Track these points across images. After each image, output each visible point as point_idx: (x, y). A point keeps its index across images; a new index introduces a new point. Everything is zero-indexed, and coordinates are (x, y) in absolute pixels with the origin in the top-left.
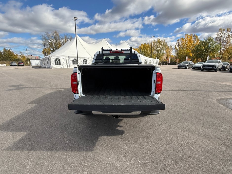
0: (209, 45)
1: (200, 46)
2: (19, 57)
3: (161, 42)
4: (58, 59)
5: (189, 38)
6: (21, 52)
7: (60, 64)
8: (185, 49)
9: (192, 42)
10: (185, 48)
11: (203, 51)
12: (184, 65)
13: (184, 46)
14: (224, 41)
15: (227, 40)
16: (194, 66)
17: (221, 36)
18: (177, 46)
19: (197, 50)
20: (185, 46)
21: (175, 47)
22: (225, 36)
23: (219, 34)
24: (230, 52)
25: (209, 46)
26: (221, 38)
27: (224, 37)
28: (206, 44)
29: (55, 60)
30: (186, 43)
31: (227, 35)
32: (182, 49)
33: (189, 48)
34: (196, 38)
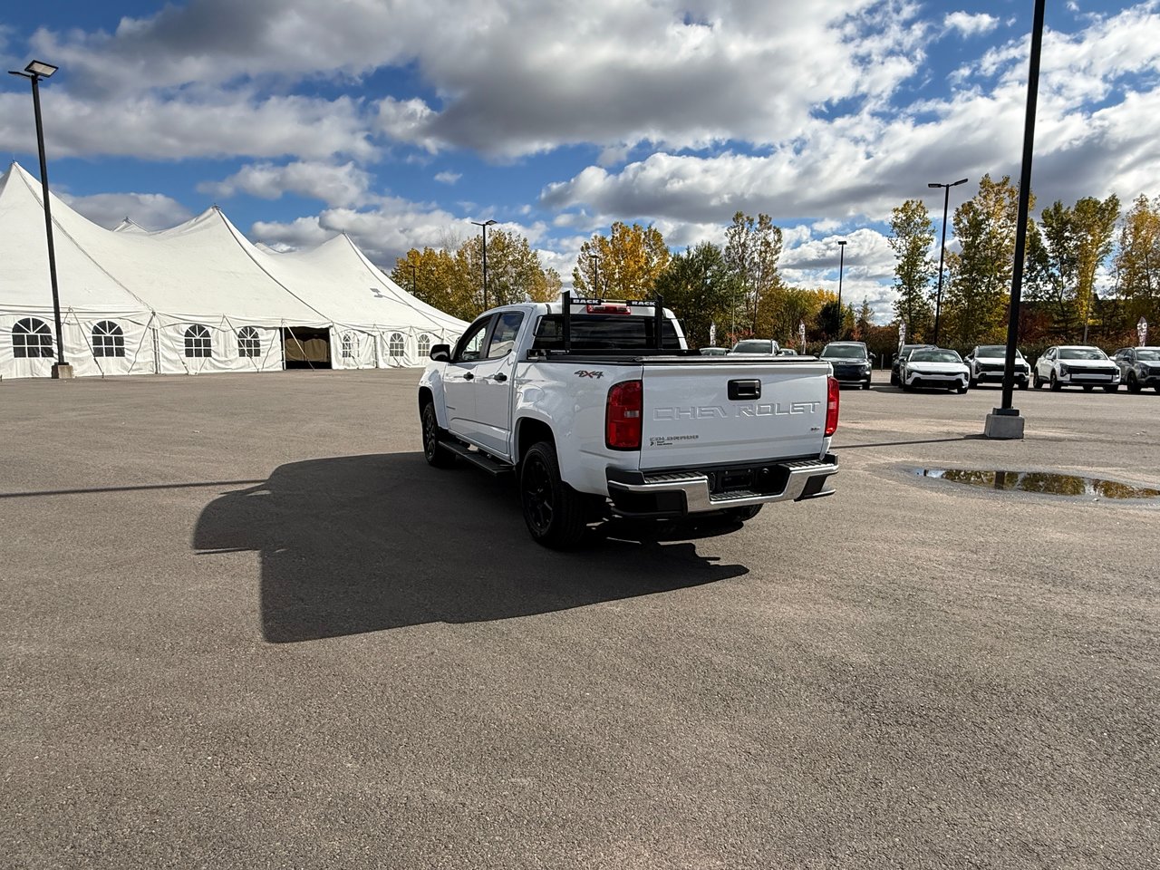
0: (707, 278)
1: (674, 278)
3: (508, 247)
5: (628, 239)
8: (617, 289)
9: (643, 261)
10: (618, 284)
11: (687, 300)
13: (610, 277)
14: (755, 263)
15: (764, 261)
17: (744, 244)
18: (581, 273)
19: (666, 294)
20: (617, 276)
21: (574, 275)
22: (755, 246)
23: (737, 236)
24: (776, 310)
25: (709, 281)
26: (743, 252)
27: (754, 249)
28: (696, 273)
30: (618, 262)
31: (762, 243)
32: (604, 287)
33: (632, 286)
34: (654, 245)
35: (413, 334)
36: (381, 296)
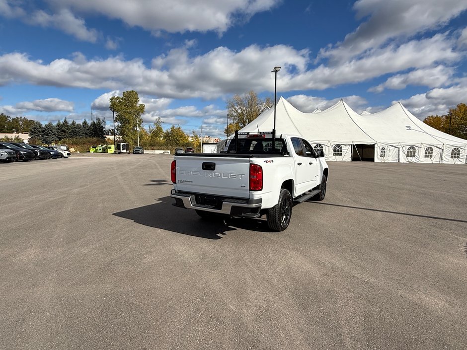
2: (190, 140)
6: (194, 132)
35: (422, 146)
36: (411, 129)
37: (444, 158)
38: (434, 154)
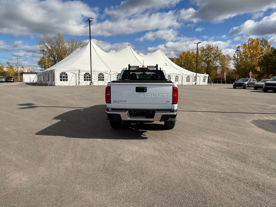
1: (271, 55)
2: (5, 69)
3: (212, 49)
4: (65, 73)
5: (254, 43)
6: (8, 63)
7: (67, 80)
9: (260, 50)
10: (249, 59)
12: (242, 83)
13: (247, 56)
16: (255, 86)
19: (267, 62)
20: (249, 56)
21: (234, 56)
29: (60, 75)
30: (250, 51)
32: (244, 60)
33: (255, 59)
34: (264, 45)
36: (167, 65)
37: (183, 82)
38: (179, 80)
